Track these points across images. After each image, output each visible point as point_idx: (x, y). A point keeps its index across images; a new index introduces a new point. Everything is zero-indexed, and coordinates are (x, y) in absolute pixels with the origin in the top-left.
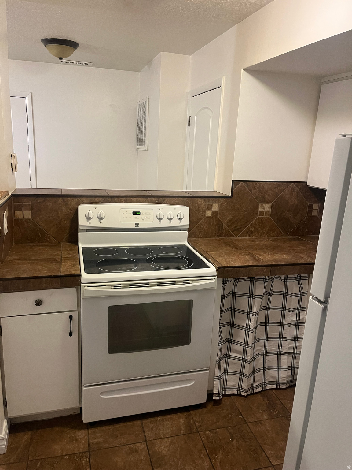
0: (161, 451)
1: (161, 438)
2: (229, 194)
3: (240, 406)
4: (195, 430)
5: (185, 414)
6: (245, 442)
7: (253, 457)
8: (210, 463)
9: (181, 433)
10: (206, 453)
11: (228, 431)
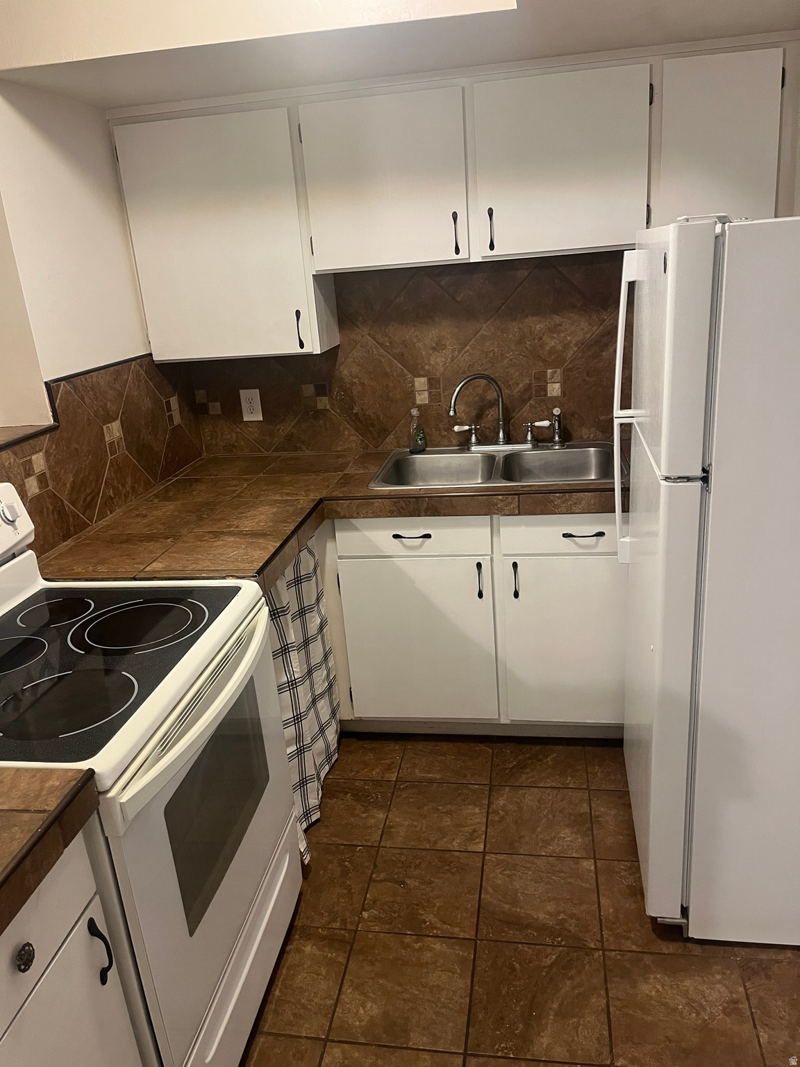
0: (368, 1018)
1: (336, 1006)
2: (50, 421)
3: (333, 839)
4: (347, 935)
5: (297, 937)
6: (417, 867)
7: (454, 871)
8: (439, 939)
9: (341, 963)
10: (414, 937)
11: (381, 881)
